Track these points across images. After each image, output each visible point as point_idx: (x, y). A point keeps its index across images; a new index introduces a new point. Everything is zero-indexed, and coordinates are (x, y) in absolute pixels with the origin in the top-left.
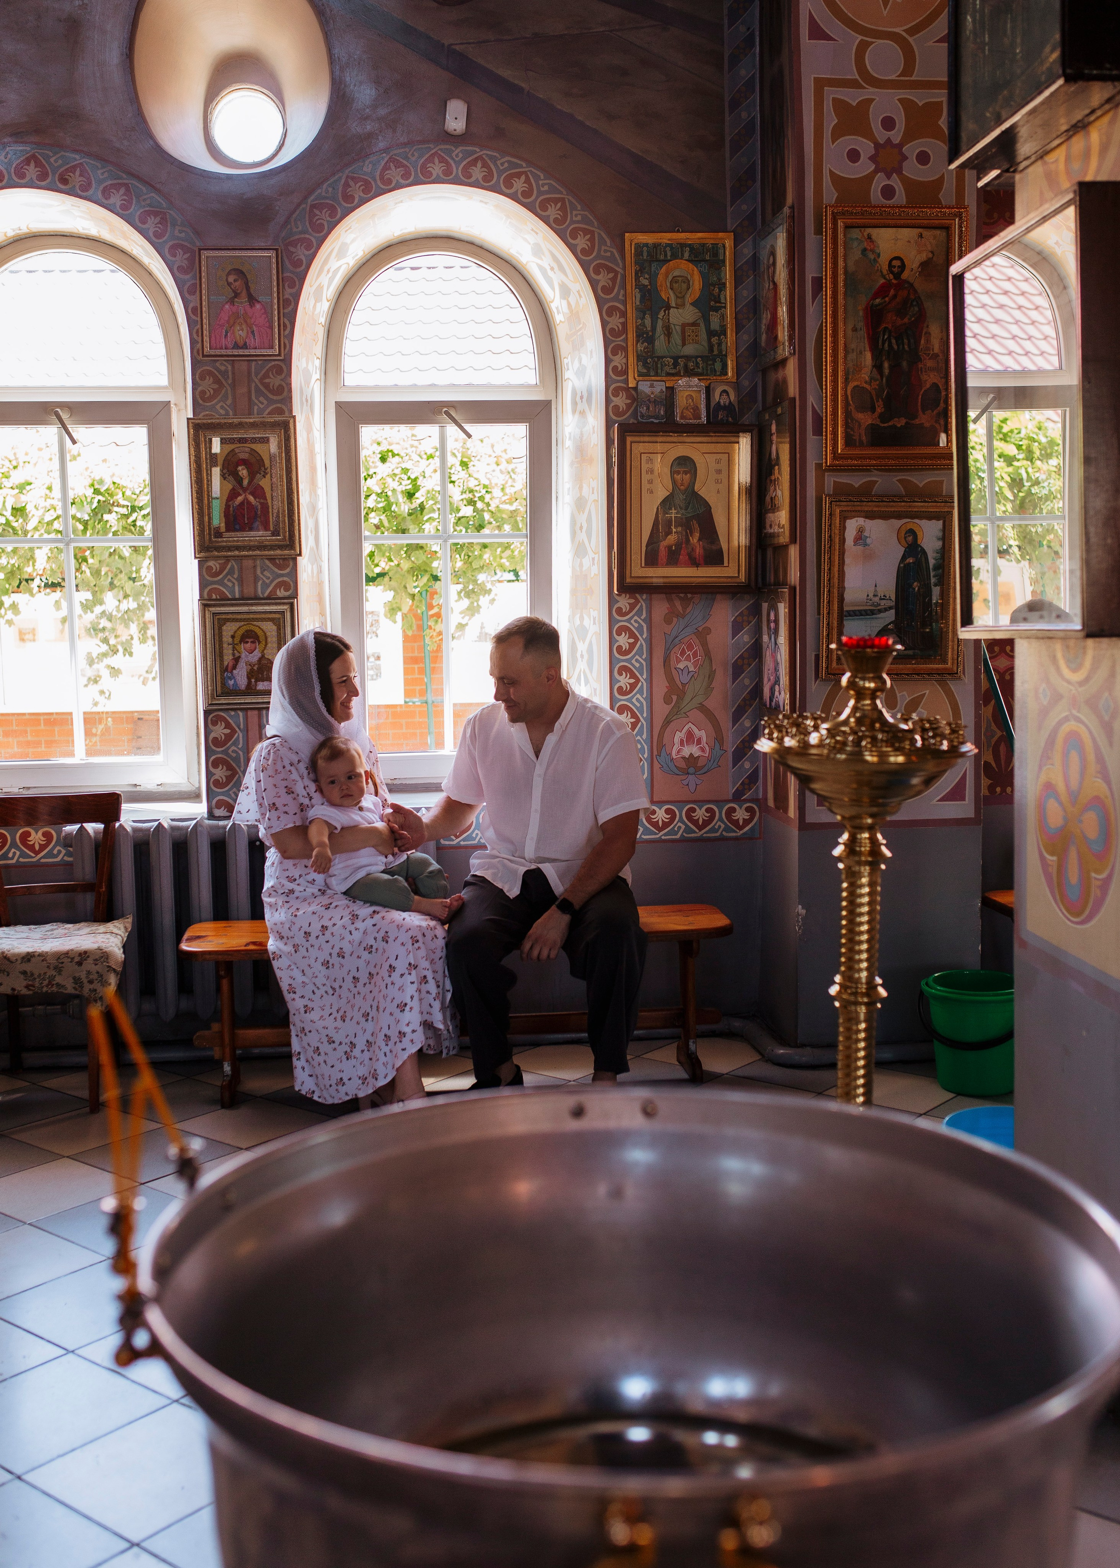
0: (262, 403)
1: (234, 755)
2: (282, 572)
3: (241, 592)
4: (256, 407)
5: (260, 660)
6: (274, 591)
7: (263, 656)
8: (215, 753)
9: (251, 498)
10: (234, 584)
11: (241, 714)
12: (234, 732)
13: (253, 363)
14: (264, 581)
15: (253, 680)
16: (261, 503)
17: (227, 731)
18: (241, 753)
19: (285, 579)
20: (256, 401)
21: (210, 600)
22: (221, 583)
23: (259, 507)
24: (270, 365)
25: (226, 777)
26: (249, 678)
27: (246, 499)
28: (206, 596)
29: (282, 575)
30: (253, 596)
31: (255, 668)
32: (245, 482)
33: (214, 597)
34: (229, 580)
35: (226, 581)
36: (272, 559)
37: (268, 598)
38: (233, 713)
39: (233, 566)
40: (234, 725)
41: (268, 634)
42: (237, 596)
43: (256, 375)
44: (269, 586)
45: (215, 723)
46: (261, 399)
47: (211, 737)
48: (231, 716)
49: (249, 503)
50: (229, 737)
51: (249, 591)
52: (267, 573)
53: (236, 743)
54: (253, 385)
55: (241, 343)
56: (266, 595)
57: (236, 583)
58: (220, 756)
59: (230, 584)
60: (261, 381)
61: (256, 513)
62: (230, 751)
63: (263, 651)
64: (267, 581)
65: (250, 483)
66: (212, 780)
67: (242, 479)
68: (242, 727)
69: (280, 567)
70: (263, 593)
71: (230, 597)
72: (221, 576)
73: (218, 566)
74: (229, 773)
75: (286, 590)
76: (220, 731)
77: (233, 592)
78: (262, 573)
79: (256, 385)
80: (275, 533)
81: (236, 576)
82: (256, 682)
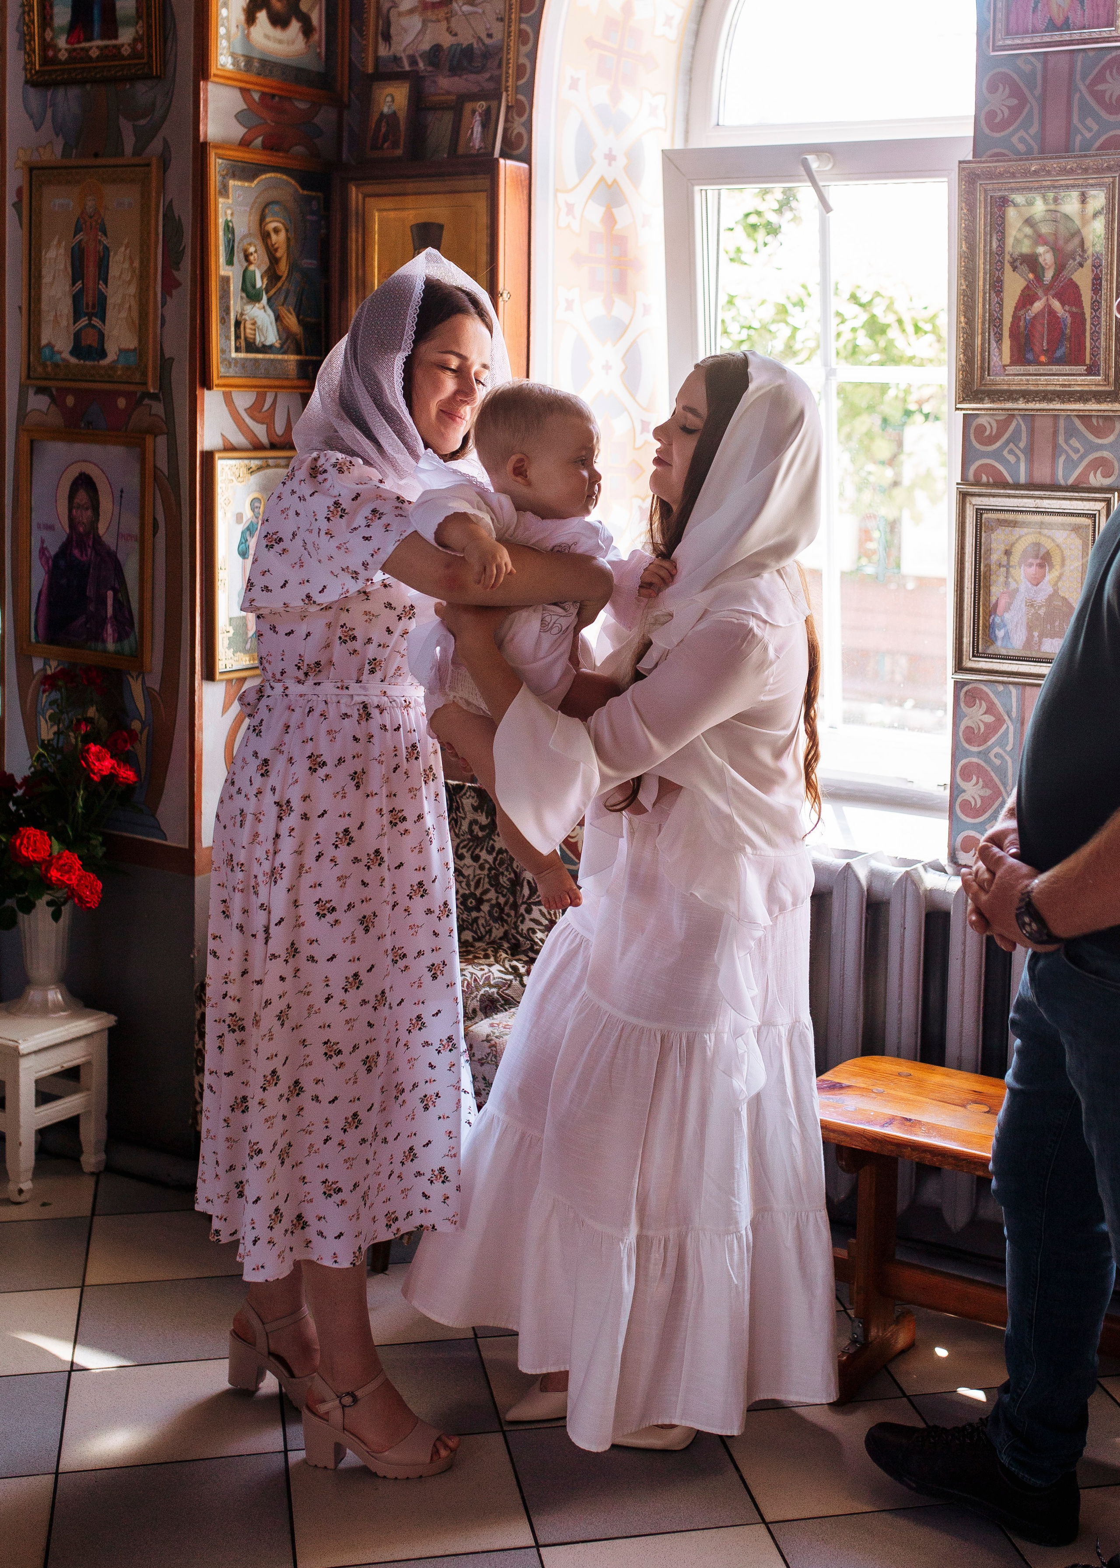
0: (1089, 130)
1: (997, 762)
2: (1100, 441)
3: (1030, 472)
4: (1079, 138)
5: (1050, 599)
6: (1085, 474)
7: (1056, 591)
8: (968, 754)
9: (1056, 305)
10: (1018, 459)
11: (1013, 690)
12: (1000, 721)
13: (1080, 56)
14: (1068, 455)
15: (1036, 634)
16: (1073, 314)
17: (989, 719)
18: (1007, 758)
19: (1106, 454)
20: (1080, 126)
21: (977, 483)
22: (997, 455)
23: (1069, 320)
24: (1109, 57)
25: (982, 798)
26: (1030, 629)
27: (1048, 306)
28: (971, 477)
29: (1101, 447)
30: (1048, 481)
31: (1042, 612)
32: (1049, 275)
33: (984, 479)
34: (1011, 452)
35: (1005, 453)
36: (1085, 418)
37: (1074, 488)
38: (1001, 688)
39: (1018, 425)
40: (1001, 709)
41: (1067, 553)
42: (1022, 480)
43: (1083, 78)
44: (1076, 466)
45: (970, 704)
46: (1089, 122)
47: (962, 727)
48: (997, 694)
49: (1052, 312)
50: (992, 729)
51: (1042, 474)
52: (1074, 442)
53: (1002, 743)
54: (1077, 96)
55: (1059, 21)
56: (1070, 481)
57: (1022, 457)
58: (975, 760)
59: (1012, 459)
60: (1090, 87)
61: (1063, 333)
62: (992, 755)
63: (1056, 584)
64: (1075, 457)
65: (1055, 277)
66: (959, 800)
67: (1043, 268)
68: (1014, 714)
69: (1098, 432)
70: (1065, 478)
71: (1010, 480)
72: (998, 444)
73: (994, 425)
74: (988, 792)
75: (1106, 475)
76: (977, 716)
77: (1015, 473)
78: (1066, 441)
79: (1082, 98)
80: (1092, 370)
81: (1022, 445)
82: (1041, 636)
